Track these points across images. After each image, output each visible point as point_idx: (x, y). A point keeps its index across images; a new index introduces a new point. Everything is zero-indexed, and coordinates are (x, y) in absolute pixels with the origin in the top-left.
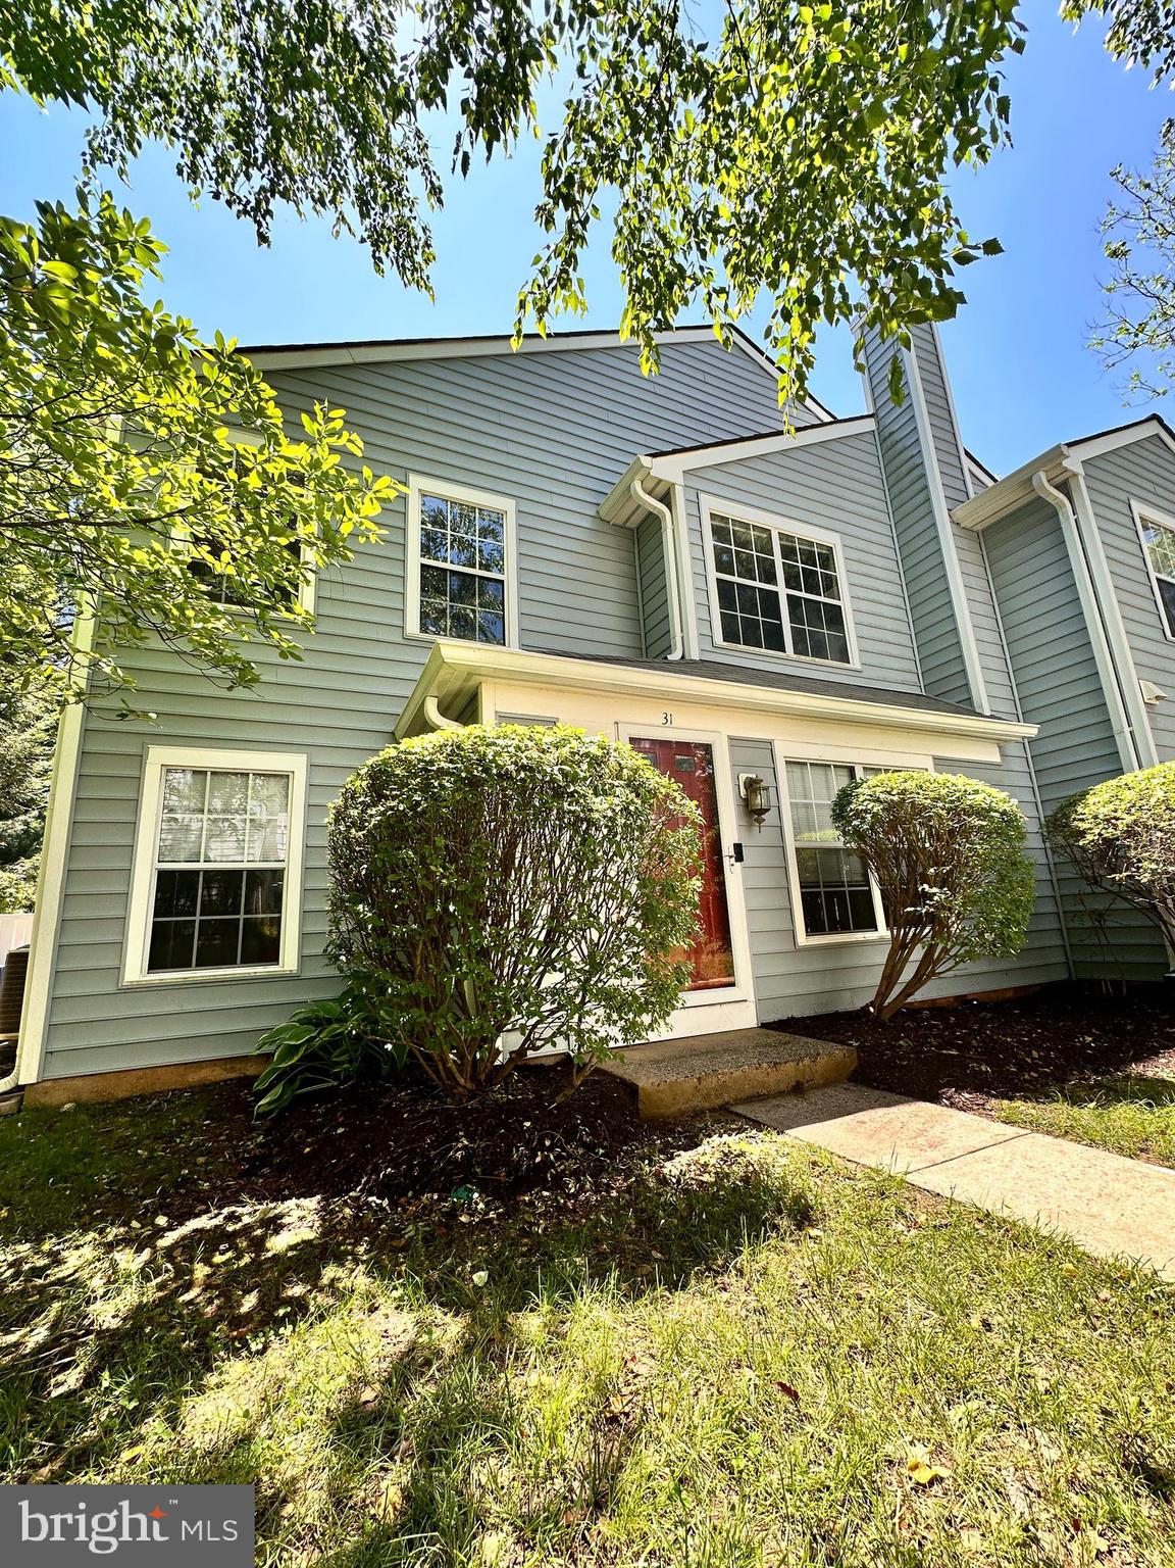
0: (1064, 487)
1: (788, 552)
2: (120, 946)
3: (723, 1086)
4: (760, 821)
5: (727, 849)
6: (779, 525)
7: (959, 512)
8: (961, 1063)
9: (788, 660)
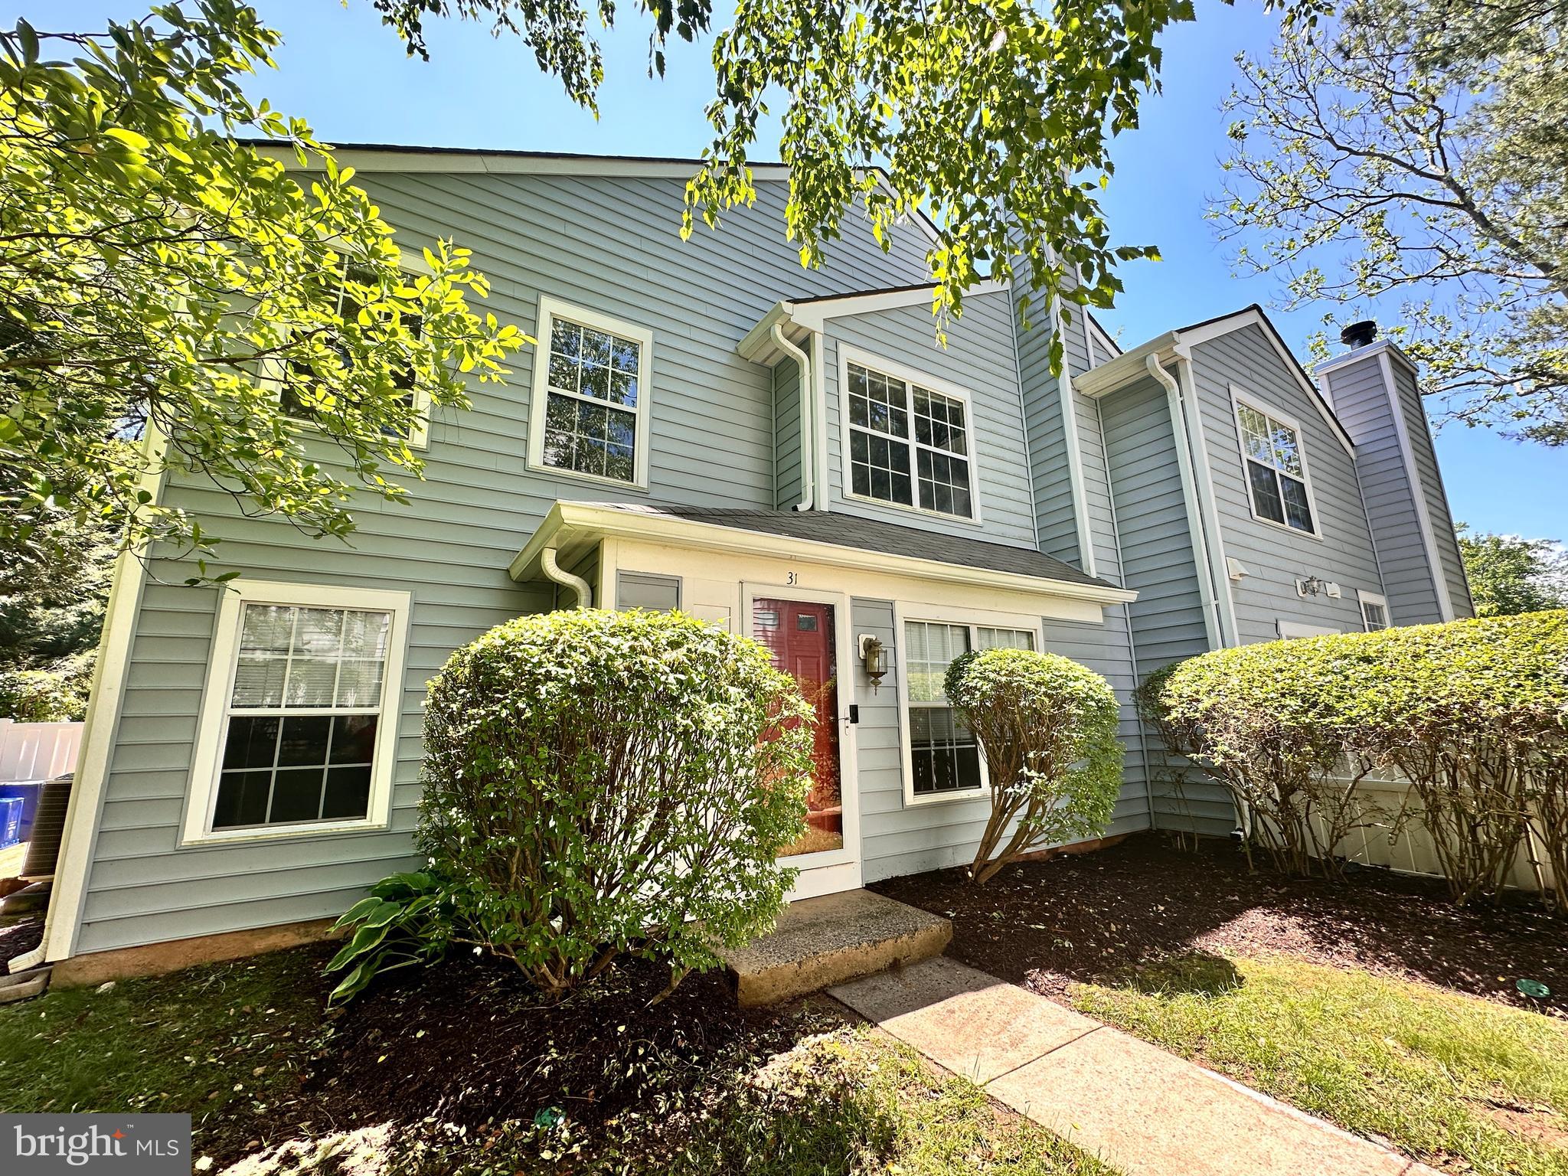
0: (1173, 369)
1: (921, 407)
2: (181, 803)
3: (824, 968)
4: (876, 684)
5: (843, 711)
6: (912, 378)
7: (1080, 381)
8: (1044, 938)
9: (914, 515)
